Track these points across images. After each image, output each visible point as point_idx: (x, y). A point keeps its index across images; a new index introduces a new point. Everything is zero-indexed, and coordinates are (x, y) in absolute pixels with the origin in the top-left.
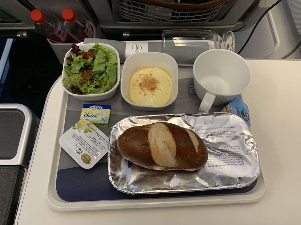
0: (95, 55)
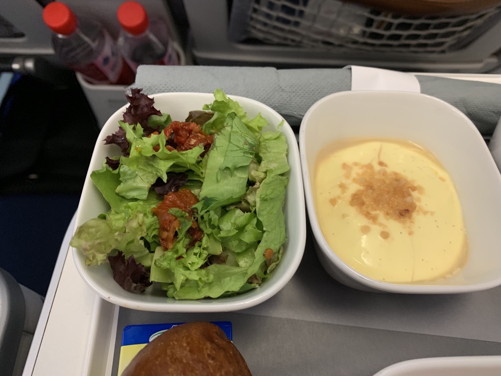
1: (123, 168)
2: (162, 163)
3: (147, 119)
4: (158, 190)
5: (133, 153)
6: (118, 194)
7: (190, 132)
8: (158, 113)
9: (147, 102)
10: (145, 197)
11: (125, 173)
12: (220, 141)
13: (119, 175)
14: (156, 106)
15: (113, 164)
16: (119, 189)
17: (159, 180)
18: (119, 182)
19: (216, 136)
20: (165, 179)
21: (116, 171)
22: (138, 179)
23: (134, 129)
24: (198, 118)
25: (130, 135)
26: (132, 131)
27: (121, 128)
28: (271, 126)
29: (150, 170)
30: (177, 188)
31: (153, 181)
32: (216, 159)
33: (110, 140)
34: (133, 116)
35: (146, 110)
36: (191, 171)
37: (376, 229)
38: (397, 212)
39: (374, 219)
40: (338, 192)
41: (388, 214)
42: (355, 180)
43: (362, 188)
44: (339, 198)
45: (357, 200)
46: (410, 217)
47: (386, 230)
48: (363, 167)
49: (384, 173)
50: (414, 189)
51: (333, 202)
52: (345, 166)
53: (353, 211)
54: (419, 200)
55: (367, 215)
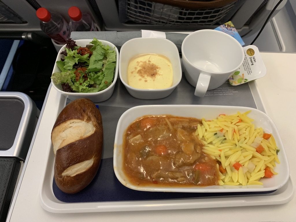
0: (92, 51)
1: (65, 61)
2: (76, 58)
3: (73, 47)
4: (76, 67)
5: (68, 55)
6: (64, 69)
7: (85, 50)
8: (76, 45)
9: (73, 43)
10: (72, 69)
11: (66, 62)
12: (94, 53)
13: (64, 63)
14: (76, 44)
15: (63, 60)
16: (64, 67)
17: (76, 63)
18: (65, 65)
19: (93, 51)
20: (77, 63)
21: (64, 62)
22: (70, 63)
23: (69, 50)
24: (89, 47)
25: (67, 51)
26: (68, 50)
27: (65, 50)
28: (111, 48)
29: (73, 60)
30: (82, 67)
31: (74, 64)
32: (93, 58)
33: (62, 53)
34: (68, 46)
35: (72, 44)
36: (86, 62)
37: (143, 79)
38: (151, 75)
39: (143, 77)
40: (134, 70)
41: (148, 75)
42: (140, 66)
43: (142, 68)
44: (134, 71)
45: (140, 72)
46: (155, 76)
47: (146, 80)
48: (144, 62)
49: (149, 64)
50: (157, 68)
51: (132, 73)
52: (138, 62)
53: (137, 75)
54: (159, 71)
55: (141, 76)
